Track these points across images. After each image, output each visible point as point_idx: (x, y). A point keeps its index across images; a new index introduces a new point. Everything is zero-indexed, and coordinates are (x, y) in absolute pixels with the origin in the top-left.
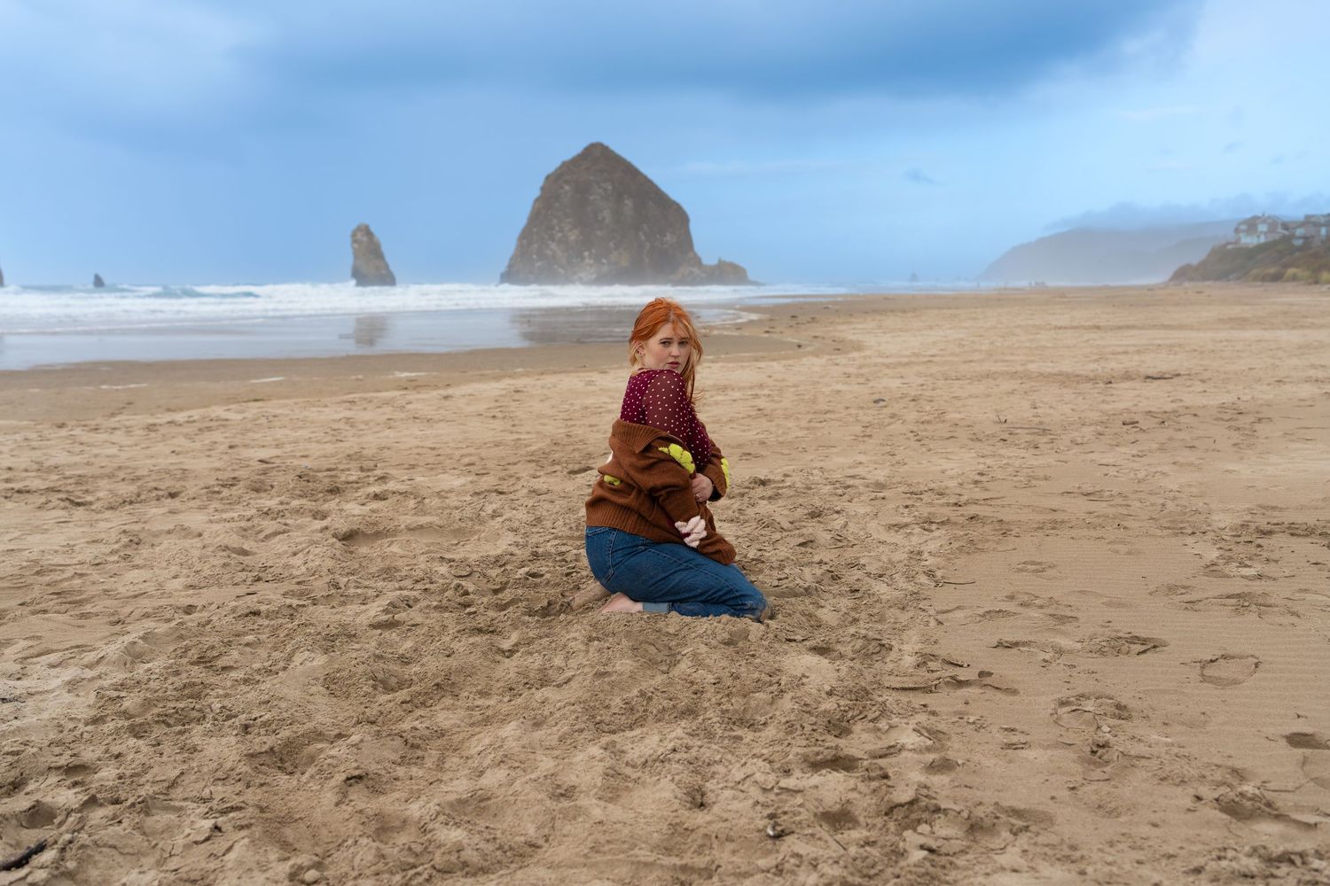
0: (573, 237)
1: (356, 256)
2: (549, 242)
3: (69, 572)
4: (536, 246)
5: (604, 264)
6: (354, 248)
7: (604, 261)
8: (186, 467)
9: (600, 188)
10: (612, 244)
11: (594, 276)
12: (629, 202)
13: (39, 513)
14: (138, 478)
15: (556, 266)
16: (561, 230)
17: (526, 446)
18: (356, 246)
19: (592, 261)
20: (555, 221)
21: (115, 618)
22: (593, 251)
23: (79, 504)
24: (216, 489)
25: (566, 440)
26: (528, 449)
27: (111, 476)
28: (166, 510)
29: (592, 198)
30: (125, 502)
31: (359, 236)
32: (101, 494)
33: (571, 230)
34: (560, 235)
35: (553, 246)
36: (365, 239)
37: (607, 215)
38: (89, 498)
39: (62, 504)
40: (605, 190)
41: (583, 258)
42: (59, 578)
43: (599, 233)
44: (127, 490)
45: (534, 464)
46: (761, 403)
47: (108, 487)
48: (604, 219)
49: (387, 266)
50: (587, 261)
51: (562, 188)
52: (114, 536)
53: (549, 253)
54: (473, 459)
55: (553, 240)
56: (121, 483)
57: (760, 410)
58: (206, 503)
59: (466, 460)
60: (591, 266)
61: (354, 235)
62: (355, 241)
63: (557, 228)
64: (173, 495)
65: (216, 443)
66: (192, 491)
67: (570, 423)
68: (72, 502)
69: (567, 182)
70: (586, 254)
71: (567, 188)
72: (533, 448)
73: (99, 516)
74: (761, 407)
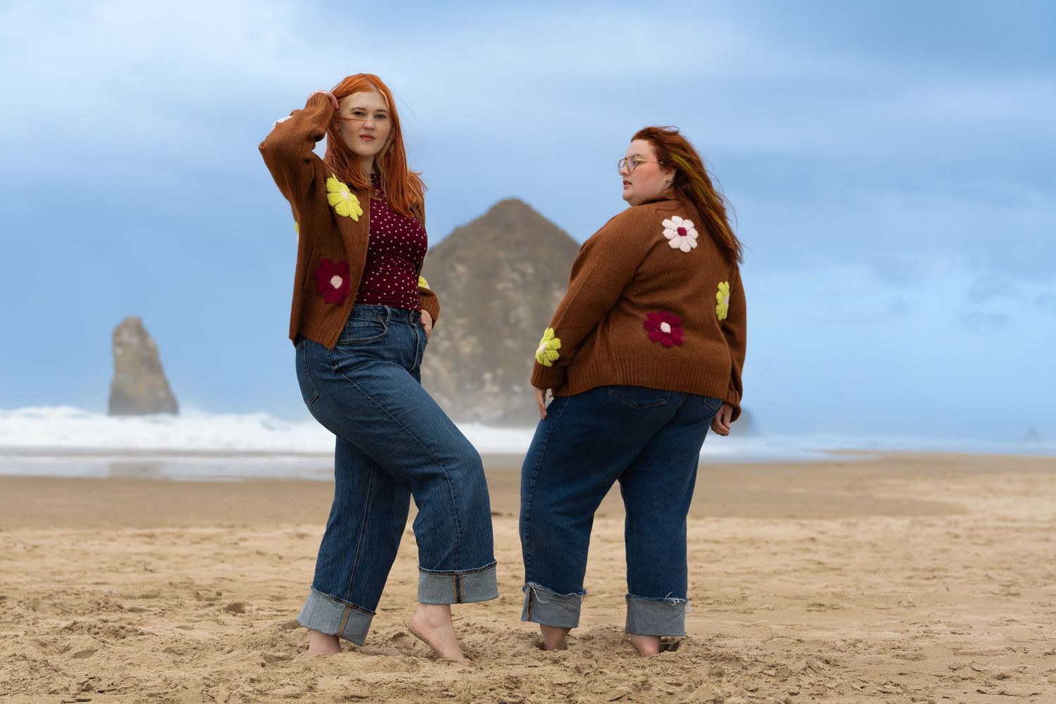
0: (467, 348)
1: (119, 368)
5: (515, 393)
6: (115, 354)
9: (514, 269)
11: (498, 413)
16: (449, 337)
18: (119, 351)
19: (496, 389)
22: (500, 372)
29: (500, 286)
31: (126, 336)
33: (464, 337)
34: (446, 344)
36: (134, 341)
37: (523, 313)
40: (523, 274)
41: (482, 383)
43: (510, 343)
48: (518, 321)
49: (166, 386)
50: (490, 388)
51: (453, 269)
60: (495, 395)
61: (117, 333)
62: (118, 344)
69: (461, 260)
70: (488, 376)
71: (461, 269)
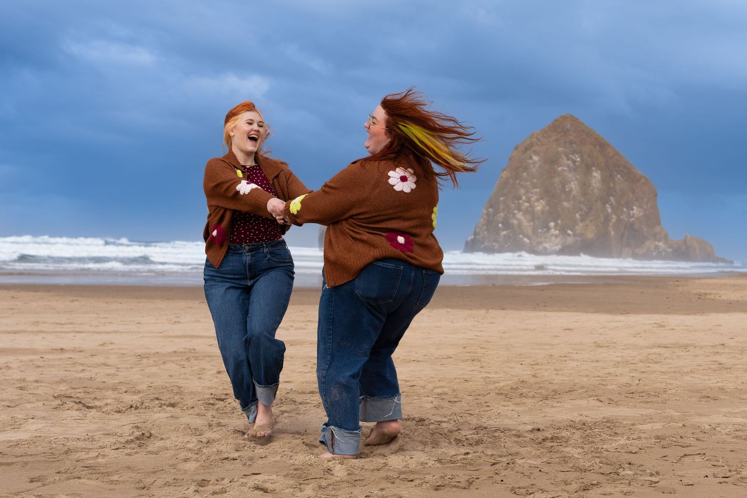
0: (539, 207)
2: (516, 212)
3: (93, 454)
4: (502, 214)
5: (569, 235)
7: (569, 232)
8: (180, 385)
9: (568, 159)
10: (578, 216)
12: (597, 175)
13: (56, 413)
14: (139, 392)
15: (521, 236)
16: (528, 200)
17: (494, 383)
19: (557, 232)
20: (522, 191)
21: (142, 485)
22: (559, 222)
23: (88, 407)
24: (212, 402)
25: (532, 380)
26: (497, 385)
27: (114, 389)
28: (169, 415)
29: (560, 169)
30: (131, 407)
32: (109, 401)
33: (538, 200)
34: (527, 204)
35: (520, 215)
37: (574, 186)
38: (98, 403)
39: (76, 406)
40: (574, 162)
41: (549, 229)
42: (86, 456)
43: (565, 204)
44: (129, 399)
45: (503, 397)
46: (722, 359)
47: (113, 396)
48: (571, 191)
50: (553, 231)
52: (127, 430)
53: (515, 222)
54: (446, 390)
55: (520, 210)
56: (125, 394)
57: (721, 364)
58: (204, 412)
59: (439, 391)
60: (556, 236)
63: (524, 198)
64: (173, 405)
65: (203, 369)
66: (190, 402)
67: (536, 367)
68: (84, 405)
69: (535, 153)
70: (552, 224)
71: (535, 158)
72: (502, 384)
73: (110, 416)
74: (722, 362)
